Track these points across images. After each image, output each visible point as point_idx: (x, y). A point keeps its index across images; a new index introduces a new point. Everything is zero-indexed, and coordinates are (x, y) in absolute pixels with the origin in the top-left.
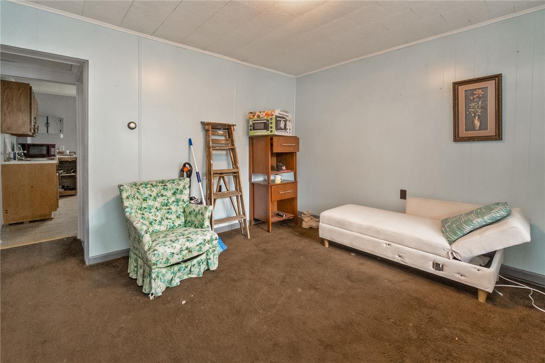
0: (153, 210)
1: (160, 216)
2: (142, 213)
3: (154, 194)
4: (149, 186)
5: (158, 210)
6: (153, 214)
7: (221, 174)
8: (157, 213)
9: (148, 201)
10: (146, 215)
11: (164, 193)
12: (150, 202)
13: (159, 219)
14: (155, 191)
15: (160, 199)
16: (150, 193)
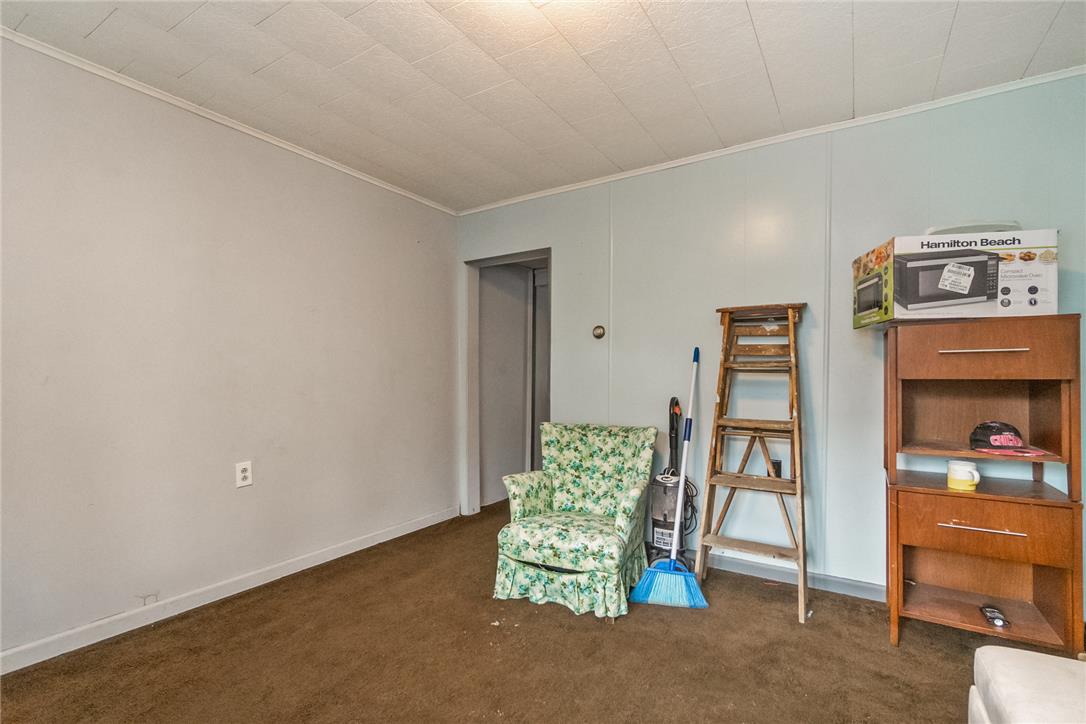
0: (598, 475)
1: (604, 488)
2: (577, 474)
3: (607, 449)
4: (605, 433)
5: (604, 478)
6: (594, 481)
7: (759, 432)
8: (601, 483)
9: (595, 458)
10: (585, 479)
11: (624, 450)
12: (597, 461)
13: (600, 492)
14: (611, 443)
15: (613, 460)
16: (601, 446)
